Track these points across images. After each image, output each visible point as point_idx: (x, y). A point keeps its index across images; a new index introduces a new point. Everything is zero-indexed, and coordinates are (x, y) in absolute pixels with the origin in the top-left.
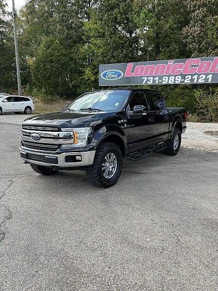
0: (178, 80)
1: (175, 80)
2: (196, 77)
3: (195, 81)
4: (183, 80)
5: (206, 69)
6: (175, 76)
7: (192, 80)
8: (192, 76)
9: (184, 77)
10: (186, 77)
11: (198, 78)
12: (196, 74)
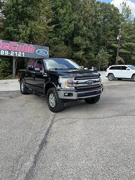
0: (7, 53)
1: (4, 53)
2: (16, 53)
3: (16, 55)
4: (9, 54)
5: (21, 49)
6: (5, 51)
7: (15, 54)
8: (15, 52)
9: (10, 52)
10: (11, 52)
11: (18, 54)
12: (16, 51)
